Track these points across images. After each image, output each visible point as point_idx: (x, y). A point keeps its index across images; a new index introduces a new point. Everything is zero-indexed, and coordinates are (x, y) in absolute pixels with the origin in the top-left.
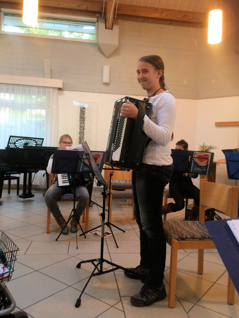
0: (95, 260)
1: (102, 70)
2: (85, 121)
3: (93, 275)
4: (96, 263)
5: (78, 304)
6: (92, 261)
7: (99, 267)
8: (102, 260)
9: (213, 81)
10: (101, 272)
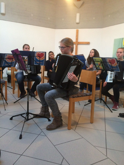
5: (21, 137)
6: (21, 115)
8: (28, 113)
9: (63, 19)
10: (28, 119)
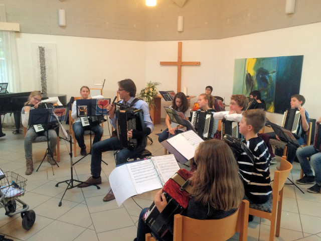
0: (68, 181)
1: (58, 14)
2: (46, 62)
3: (67, 189)
4: (68, 182)
5: (60, 205)
6: (66, 181)
7: (71, 184)
8: (72, 180)
10: (72, 187)
